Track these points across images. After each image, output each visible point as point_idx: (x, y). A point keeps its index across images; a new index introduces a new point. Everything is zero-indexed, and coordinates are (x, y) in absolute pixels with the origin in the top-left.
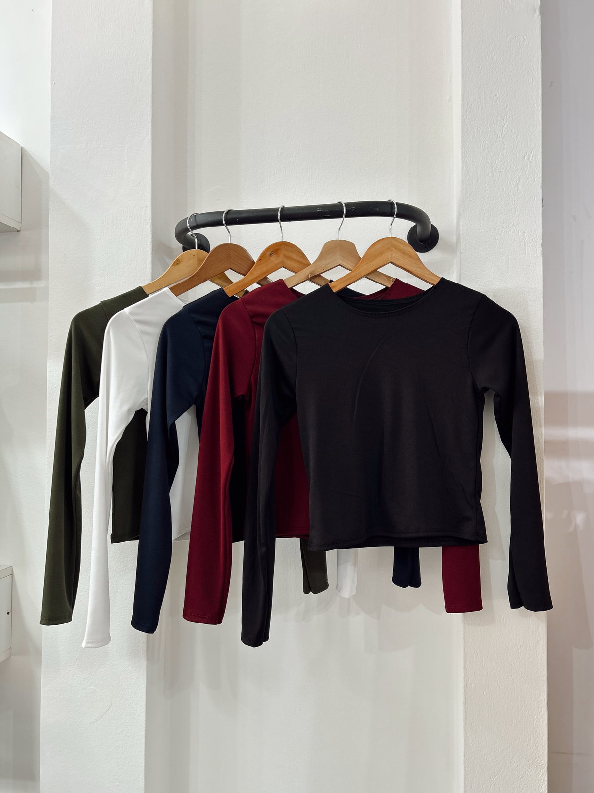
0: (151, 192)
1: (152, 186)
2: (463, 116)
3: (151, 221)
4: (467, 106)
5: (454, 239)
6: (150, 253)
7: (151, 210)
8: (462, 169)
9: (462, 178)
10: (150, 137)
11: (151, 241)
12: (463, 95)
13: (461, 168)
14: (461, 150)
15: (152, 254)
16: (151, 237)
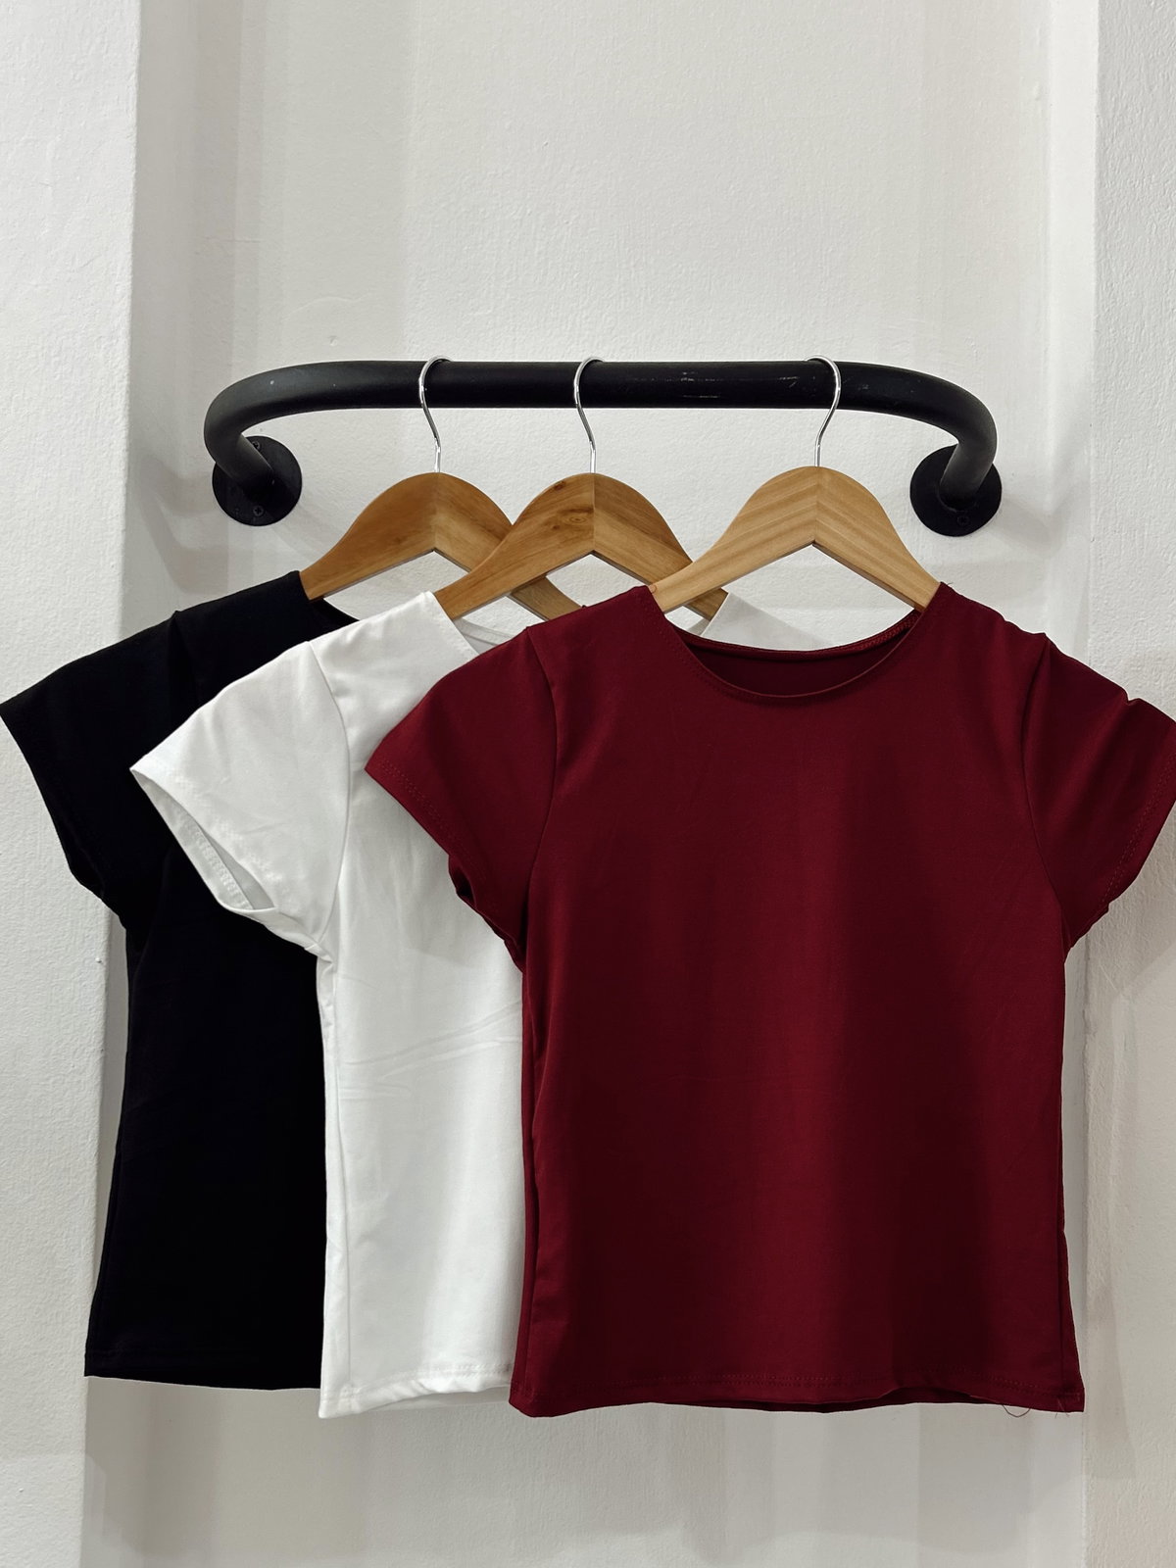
0: (128, 293)
1: (133, 273)
2: (1101, 139)
3: (126, 382)
4: (1115, 110)
5: (1047, 502)
6: (122, 483)
7: (126, 350)
8: (1097, 294)
9: (1098, 318)
10: (131, 118)
11: (125, 447)
12: (1102, 78)
13: (1093, 291)
14: (1094, 235)
15: (127, 486)
16: (124, 434)
